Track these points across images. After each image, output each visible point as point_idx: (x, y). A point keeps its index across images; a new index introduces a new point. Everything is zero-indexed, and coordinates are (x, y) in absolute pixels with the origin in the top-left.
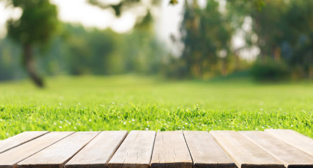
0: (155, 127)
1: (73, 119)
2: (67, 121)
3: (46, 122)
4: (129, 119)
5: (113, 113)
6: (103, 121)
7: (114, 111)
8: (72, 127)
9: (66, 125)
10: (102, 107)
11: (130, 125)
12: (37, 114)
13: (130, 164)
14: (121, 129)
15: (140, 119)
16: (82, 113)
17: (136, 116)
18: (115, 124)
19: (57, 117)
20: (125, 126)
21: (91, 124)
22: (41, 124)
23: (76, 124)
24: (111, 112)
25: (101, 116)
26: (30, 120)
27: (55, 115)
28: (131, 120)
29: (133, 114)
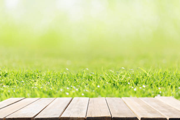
0: (168, 94)
1: (80, 85)
2: (74, 87)
3: (52, 88)
4: (140, 85)
5: (122, 79)
6: (112, 87)
7: (124, 76)
8: (79, 94)
9: (73, 91)
10: (111, 72)
11: (141, 92)
12: (43, 80)
13: (73, 118)
14: (131, 96)
15: (151, 85)
16: (90, 78)
17: (147, 82)
18: (125, 90)
19: (63, 83)
20: (135, 92)
21: (100, 91)
22: (47, 90)
23: (84, 91)
24: (121, 77)
25: (110, 82)
26: (35, 86)
27: (62, 80)
28: (142, 86)
29: (144, 80)
